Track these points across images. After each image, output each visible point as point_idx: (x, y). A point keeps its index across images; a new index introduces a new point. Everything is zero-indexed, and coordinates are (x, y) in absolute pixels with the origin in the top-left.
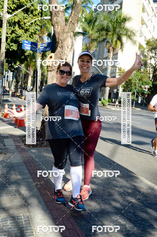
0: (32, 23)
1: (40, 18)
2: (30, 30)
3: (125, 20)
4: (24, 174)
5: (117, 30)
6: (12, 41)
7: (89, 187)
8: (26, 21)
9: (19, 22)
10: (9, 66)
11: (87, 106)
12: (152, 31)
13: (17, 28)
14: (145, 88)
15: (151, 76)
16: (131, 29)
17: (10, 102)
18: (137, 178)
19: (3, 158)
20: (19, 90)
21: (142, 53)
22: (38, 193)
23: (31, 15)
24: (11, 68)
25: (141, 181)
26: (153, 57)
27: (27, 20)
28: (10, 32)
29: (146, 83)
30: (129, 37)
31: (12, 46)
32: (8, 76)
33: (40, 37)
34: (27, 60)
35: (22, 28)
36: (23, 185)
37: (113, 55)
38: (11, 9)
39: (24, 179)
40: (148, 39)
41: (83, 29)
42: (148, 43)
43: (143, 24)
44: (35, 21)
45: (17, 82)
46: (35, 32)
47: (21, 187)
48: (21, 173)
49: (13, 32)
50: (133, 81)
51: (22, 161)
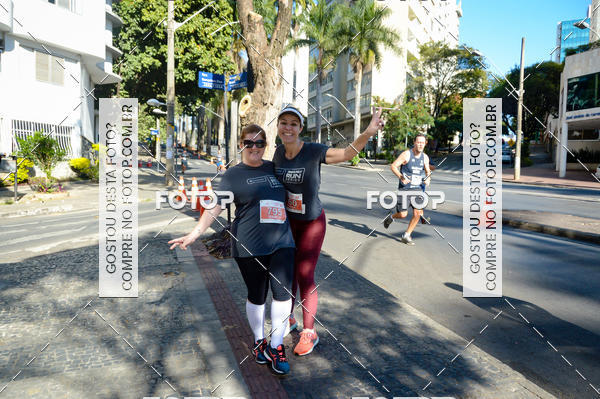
0: (218, 33)
1: (231, 23)
2: (216, 45)
3: (380, 14)
4: (207, 311)
5: (368, 32)
6: (187, 65)
7: (312, 331)
8: (207, 29)
9: (195, 33)
10: (185, 109)
11: (299, 197)
12: (429, 29)
13: (193, 43)
14: (423, 130)
15: (432, 107)
16: (392, 30)
17: (190, 168)
18: (398, 306)
19: (173, 282)
20: (205, 147)
21: (415, 68)
22: (229, 347)
23: (216, 19)
24: (187, 111)
25: (405, 312)
26: (434, 75)
27: (209, 29)
28: (182, 50)
29: (424, 121)
30: (390, 43)
31: (186, 74)
32: (184, 123)
33: (235, 54)
34: (214, 96)
35: (202, 43)
36: (203, 331)
37: (364, 75)
38: (182, 12)
39: (205, 320)
40: (422, 44)
41: (308, 33)
42: (423, 51)
43: (412, 19)
44: (224, 29)
45: (200, 133)
46: (225, 47)
47: (200, 336)
48: (202, 311)
49: (186, 50)
50: (400, 119)
51: (204, 286)
